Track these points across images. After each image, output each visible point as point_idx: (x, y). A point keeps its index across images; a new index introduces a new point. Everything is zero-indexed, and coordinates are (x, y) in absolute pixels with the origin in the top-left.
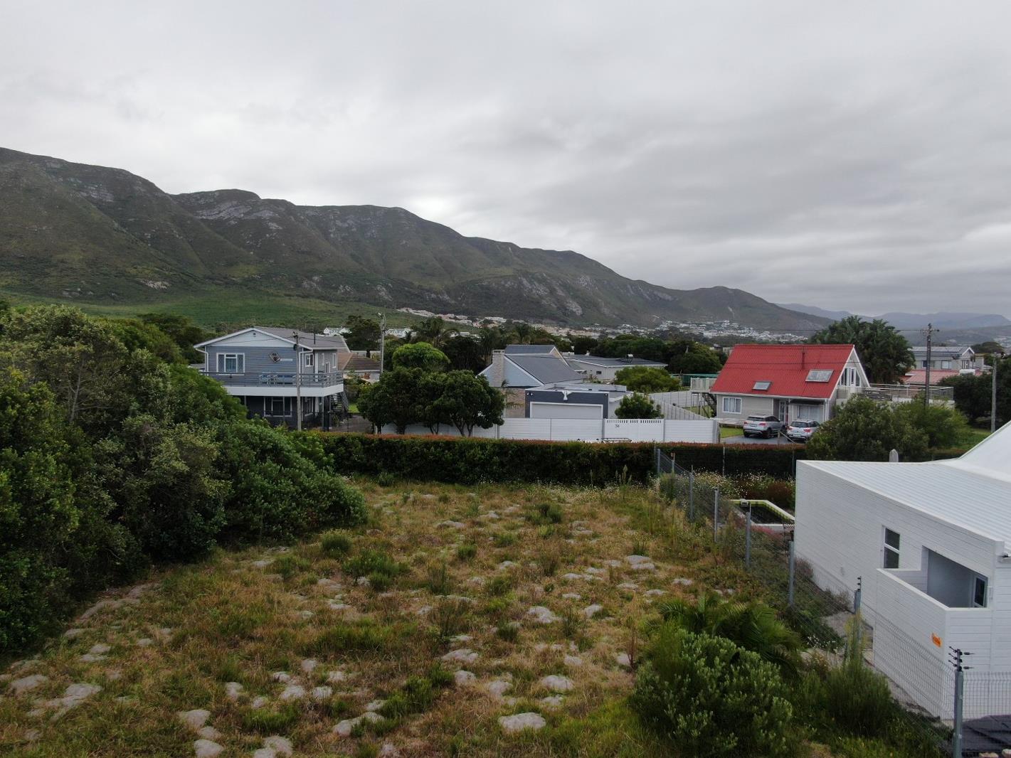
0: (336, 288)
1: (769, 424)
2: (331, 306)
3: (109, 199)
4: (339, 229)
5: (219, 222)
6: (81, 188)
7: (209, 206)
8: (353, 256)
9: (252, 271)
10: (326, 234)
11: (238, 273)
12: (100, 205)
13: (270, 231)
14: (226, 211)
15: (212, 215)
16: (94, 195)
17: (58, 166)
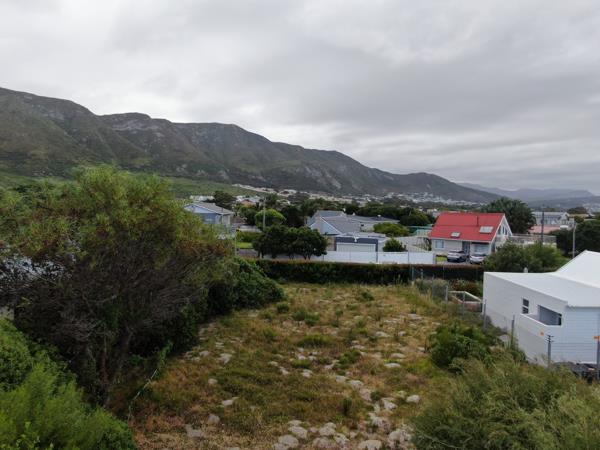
0: (196, 172)
1: (460, 255)
2: (194, 183)
3: (61, 118)
4: (198, 137)
5: (127, 132)
6: (44, 111)
7: (121, 122)
8: (206, 153)
9: (146, 161)
10: (190, 140)
11: (138, 163)
12: (56, 122)
13: (157, 138)
14: (130, 126)
15: (122, 128)
16: (52, 115)
17: (31, 98)
